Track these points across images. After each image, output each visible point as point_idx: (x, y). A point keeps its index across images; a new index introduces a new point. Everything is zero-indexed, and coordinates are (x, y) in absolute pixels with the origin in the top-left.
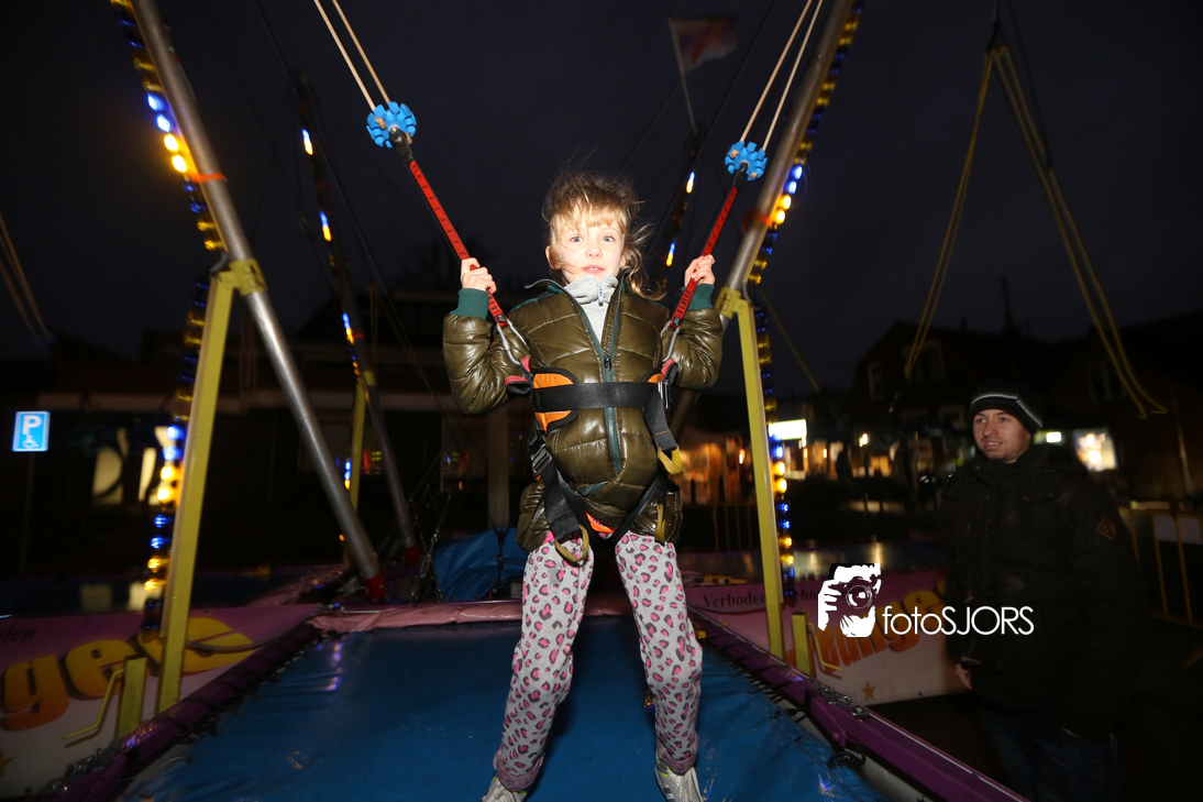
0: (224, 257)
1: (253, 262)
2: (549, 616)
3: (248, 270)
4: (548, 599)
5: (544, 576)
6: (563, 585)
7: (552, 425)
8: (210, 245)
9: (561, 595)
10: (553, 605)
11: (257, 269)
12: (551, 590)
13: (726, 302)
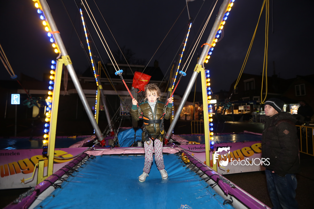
3: (67, 58)
11: (69, 58)
13: (198, 68)
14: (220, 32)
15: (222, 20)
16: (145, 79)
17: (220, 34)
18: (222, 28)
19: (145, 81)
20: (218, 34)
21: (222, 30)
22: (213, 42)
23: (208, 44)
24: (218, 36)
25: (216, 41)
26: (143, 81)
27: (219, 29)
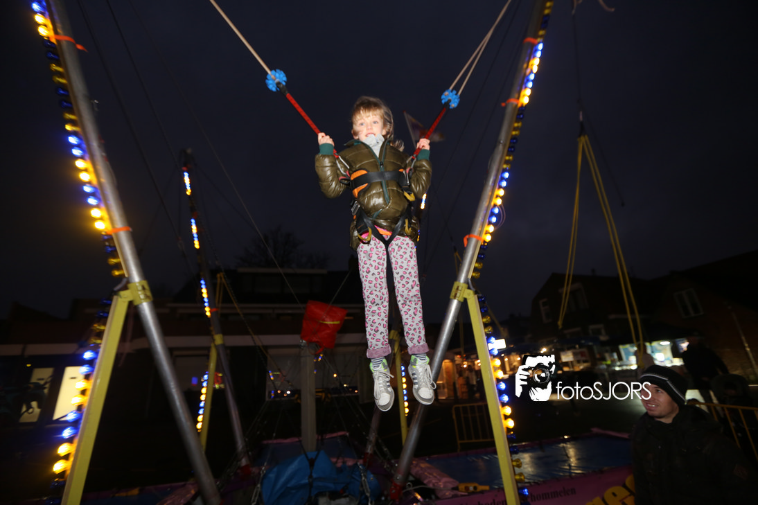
0: (125, 280)
1: (145, 283)
2: (369, 271)
3: (140, 288)
4: (368, 265)
5: (364, 257)
6: (372, 259)
7: (359, 193)
8: (117, 273)
9: (372, 263)
10: (370, 267)
11: (147, 287)
12: (368, 262)
13: (459, 291)
14: (496, 211)
15: (497, 186)
16: (333, 319)
17: (498, 216)
18: (499, 202)
19: (332, 323)
20: (492, 214)
21: (500, 206)
22: (484, 232)
23: (475, 237)
24: (494, 220)
25: (491, 229)
26: (329, 323)
27: (492, 204)
